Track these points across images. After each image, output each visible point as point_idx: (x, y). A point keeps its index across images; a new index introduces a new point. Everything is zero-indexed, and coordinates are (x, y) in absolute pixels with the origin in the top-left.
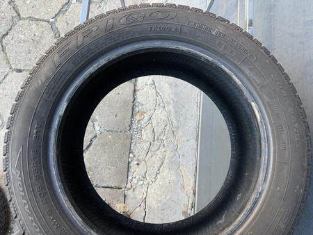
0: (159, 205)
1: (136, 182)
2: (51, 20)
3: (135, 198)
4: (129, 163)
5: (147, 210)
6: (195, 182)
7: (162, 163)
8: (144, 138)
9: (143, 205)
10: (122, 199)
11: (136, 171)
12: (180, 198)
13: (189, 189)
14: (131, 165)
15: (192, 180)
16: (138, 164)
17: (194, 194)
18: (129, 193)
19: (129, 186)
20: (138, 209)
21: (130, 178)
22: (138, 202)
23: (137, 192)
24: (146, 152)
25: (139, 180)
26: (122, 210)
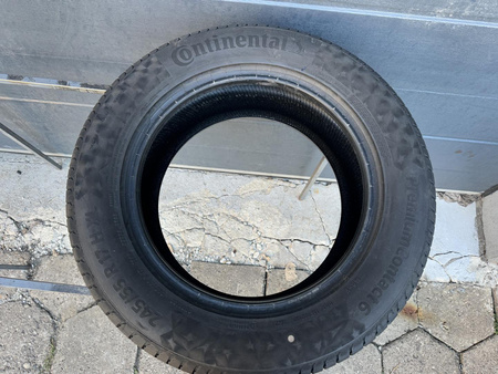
0: (286, 221)
1: (258, 254)
3: (278, 254)
4: (233, 264)
5: (292, 238)
6: (257, 176)
7: (234, 218)
8: (199, 243)
9: (286, 244)
10: (279, 272)
11: (245, 254)
12: (277, 196)
13: (266, 183)
14: (235, 261)
15: (255, 180)
16: (235, 252)
17: (272, 177)
18: (272, 262)
19: (262, 263)
20: (292, 250)
21: (253, 262)
22: (283, 250)
23: (270, 252)
24: (219, 240)
25: (255, 249)
26: (293, 271)
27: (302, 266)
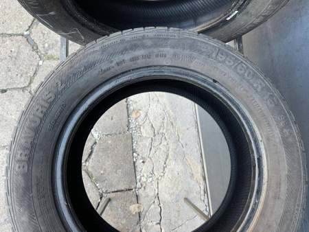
0: (173, 197)
1: (145, 180)
2: (25, 33)
3: (148, 196)
4: (134, 163)
5: (161, 205)
6: (203, 168)
7: (167, 156)
8: (144, 134)
9: (156, 201)
10: (134, 199)
11: (143, 170)
12: (191, 186)
13: (199, 176)
14: (136, 164)
15: (200, 167)
16: (143, 162)
17: (205, 179)
18: (141, 192)
19: (139, 185)
20: (152, 206)
21: (138, 177)
22: (151, 199)
23: (148, 190)
24: (149, 149)
25: (148, 177)
26: (137, 210)
27: (142, 216)
